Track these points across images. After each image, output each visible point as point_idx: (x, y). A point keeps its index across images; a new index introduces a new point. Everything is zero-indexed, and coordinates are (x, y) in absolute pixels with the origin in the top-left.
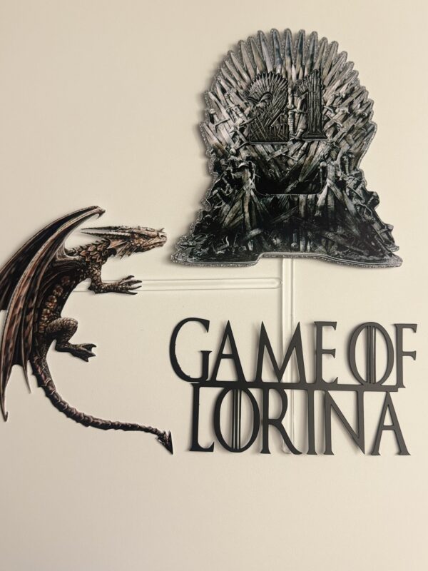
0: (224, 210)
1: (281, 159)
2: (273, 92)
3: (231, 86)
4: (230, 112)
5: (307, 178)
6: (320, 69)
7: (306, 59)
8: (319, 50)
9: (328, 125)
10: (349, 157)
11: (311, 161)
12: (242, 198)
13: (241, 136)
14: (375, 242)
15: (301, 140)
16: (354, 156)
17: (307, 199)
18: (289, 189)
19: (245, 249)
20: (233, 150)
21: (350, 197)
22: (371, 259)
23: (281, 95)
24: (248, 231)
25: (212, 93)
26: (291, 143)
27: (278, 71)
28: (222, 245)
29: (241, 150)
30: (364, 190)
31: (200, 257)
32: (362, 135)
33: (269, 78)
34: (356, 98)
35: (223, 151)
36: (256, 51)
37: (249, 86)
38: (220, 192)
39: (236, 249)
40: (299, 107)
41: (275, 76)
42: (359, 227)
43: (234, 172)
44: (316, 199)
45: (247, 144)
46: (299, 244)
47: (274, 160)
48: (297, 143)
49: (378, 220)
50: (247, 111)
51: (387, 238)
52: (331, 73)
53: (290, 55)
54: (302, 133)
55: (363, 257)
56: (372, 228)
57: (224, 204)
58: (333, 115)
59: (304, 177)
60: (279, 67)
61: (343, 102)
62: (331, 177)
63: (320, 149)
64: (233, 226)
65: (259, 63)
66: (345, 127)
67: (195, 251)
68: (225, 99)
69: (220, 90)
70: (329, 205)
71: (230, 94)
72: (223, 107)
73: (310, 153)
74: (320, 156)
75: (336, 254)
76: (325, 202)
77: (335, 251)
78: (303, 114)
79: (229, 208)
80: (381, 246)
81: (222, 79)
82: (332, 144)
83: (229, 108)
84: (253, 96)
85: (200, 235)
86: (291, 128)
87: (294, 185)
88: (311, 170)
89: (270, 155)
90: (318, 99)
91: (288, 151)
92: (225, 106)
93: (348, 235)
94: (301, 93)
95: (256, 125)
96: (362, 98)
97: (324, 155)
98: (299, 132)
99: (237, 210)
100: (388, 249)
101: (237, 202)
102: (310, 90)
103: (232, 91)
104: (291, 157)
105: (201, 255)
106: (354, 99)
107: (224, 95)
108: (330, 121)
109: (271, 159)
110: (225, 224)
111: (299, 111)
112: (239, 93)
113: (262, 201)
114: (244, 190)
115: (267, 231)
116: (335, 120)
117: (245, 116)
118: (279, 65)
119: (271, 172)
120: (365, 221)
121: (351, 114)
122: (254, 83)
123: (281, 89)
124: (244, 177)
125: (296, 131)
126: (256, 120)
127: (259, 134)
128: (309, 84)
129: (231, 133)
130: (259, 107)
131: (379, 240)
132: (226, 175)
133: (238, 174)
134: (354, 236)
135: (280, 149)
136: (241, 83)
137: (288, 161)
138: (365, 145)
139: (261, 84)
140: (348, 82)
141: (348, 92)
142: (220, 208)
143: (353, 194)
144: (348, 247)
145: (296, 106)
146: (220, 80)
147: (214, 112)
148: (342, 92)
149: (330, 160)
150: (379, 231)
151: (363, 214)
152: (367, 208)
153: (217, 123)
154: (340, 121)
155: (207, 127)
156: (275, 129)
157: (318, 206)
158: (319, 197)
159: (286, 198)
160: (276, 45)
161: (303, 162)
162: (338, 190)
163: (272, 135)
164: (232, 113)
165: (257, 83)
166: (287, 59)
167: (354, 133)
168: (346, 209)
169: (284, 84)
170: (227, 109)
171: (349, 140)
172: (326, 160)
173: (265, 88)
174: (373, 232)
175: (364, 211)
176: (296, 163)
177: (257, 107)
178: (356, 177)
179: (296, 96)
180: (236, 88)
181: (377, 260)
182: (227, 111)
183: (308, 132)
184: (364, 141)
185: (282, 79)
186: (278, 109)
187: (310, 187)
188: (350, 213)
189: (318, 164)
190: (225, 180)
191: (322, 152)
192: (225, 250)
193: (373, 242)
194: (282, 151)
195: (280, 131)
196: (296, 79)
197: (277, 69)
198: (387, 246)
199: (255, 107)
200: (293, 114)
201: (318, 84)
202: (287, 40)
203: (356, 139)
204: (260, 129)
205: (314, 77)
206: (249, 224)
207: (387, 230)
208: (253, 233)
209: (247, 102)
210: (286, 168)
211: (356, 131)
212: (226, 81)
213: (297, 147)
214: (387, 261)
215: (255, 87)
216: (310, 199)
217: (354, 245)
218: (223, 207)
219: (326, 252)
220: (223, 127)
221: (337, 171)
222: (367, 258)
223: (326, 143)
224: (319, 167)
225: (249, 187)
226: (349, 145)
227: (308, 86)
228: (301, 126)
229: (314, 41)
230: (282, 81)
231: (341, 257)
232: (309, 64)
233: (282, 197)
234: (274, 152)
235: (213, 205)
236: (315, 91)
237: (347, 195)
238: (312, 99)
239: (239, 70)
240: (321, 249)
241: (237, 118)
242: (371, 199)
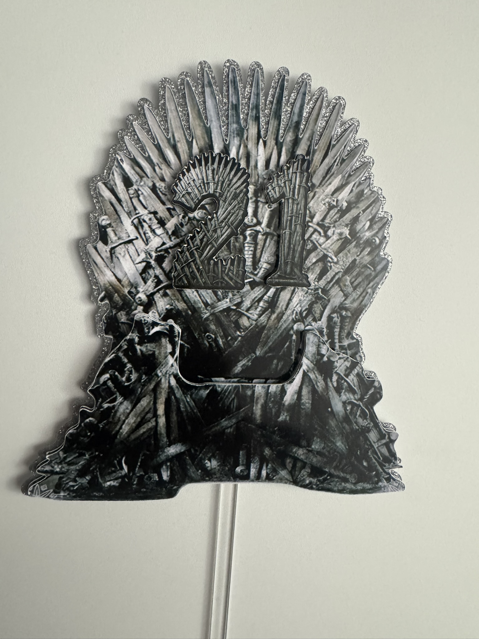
0: (121, 409)
1: (228, 316)
2: (221, 195)
3: (142, 174)
4: (139, 225)
5: (271, 350)
6: (308, 153)
7: (286, 130)
8: (310, 113)
9: (313, 258)
10: (341, 316)
11: (279, 322)
12: (155, 391)
13: (158, 271)
14: (368, 460)
15: (265, 282)
16: (349, 314)
17: (267, 393)
18: (238, 368)
19: (157, 478)
20: (142, 296)
21: (338, 390)
22: (359, 488)
23: (235, 203)
24: (162, 448)
25: (105, 184)
26: (248, 287)
27: (233, 153)
28: (114, 472)
29: (157, 297)
30: (360, 376)
31: (73, 491)
32: (367, 277)
33: (216, 165)
34: (364, 211)
35: (123, 297)
36: (195, 105)
37: (176, 178)
38: (113, 378)
39: (141, 478)
40: (265, 222)
41: (227, 162)
42: (346, 437)
43: (140, 343)
44: (283, 392)
45: (169, 287)
46: (248, 468)
47: (216, 317)
48: (257, 289)
49: (376, 424)
50: (170, 225)
51: (387, 454)
52: (327, 160)
54: (268, 272)
55: (348, 486)
56: (367, 439)
57: (120, 399)
58: (322, 240)
59: (266, 348)
60: (236, 141)
61: (341, 217)
62: (309, 355)
63: (295, 300)
64: (136, 439)
65: (198, 132)
66: (341, 263)
67: (65, 483)
68: (131, 198)
69: (121, 180)
70: (303, 403)
71: (139, 190)
72: (126, 214)
73: (278, 307)
74: (295, 312)
75: (307, 482)
76: (297, 397)
77: (306, 478)
78: (273, 235)
79: (130, 408)
80: (376, 466)
81: (124, 157)
82: (317, 292)
83: (138, 217)
84: (183, 199)
85: (75, 453)
86: (249, 262)
87: (248, 361)
88: (278, 335)
89: (208, 308)
90: (301, 212)
91: (242, 302)
92: (130, 212)
93: (329, 452)
94: (272, 199)
95: (186, 256)
96: (373, 210)
97: (301, 310)
98: (263, 269)
99: (143, 410)
100: (386, 470)
101: (145, 396)
102: (288, 195)
103: (145, 183)
104: (246, 313)
105: (76, 489)
106: (360, 213)
107: (128, 190)
108: (316, 251)
109: (209, 316)
110: (122, 436)
111: (266, 230)
112: (158, 189)
113: (189, 396)
114: (158, 376)
115: (197, 448)
116: (325, 249)
117: (167, 233)
118: (235, 139)
119: (209, 337)
120: (357, 428)
121: (353, 240)
122: (186, 173)
123: (236, 189)
124: (160, 353)
125: (257, 267)
126: (187, 247)
127: (191, 273)
128: (287, 183)
129: (139, 265)
130: (194, 217)
131: (374, 457)
132: (126, 347)
133: (149, 348)
134: (338, 452)
135: (227, 297)
136: (161, 169)
137: (240, 319)
138: (370, 295)
139: (200, 177)
140: (354, 181)
141: (353, 199)
142: (114, 407)
143: (343, 384)
144: (327, 470)
145: (261, 221)
146: (122, 160)
147: (108, 222)
148: (343, 199)
149: (311, 319)
150: (376, 444)
151: (355, 417)
152: (362, 408)
153: (114, 243)
154: (333, 251)
155: (94, 251)
156: (220, 265)
157: (284, 405)
158: (287, 389)
159: (232, 390)
160: (234, 96)
161: (266, 322)
162: (320, 378)
163: (214, 277)
164: (142, 227)
165: (192, 176)
166: (250, 127)
167: (355, 273)
168: (329, 409)
169: (242, 180)
170: (132, 219)
171: (345, 285)
172: (305, 320)
173: (206, 185)
174: (367, 444)
175: (358, 411)
176: (254, 323)
177: (189, 219)
178: (350, 350)
179: (262, 202)
180: (151, 177)
181: (368, 489)
182: (132, 222)
183: (278, 273)
184: (369, 288)
185: (238, 170)
186: (229, 227)
187: (274, 366)
188: (334, 416)
189: (290, 326)
190: (123, 357)
191: (299, 305)
192: (120, 480)
193: (367, 461)
194: (230, 301)
195: (229, 270)
196: (265, 169)
197: (230, 147)
198: (385, 466)
199: (187, 218)
200: (254, 235)
201: (303, 184)
202: (255, 87)
203: (356, 284)
204: (192, 263)
205: (297, 170)
206: (165, 435)
207: (388, 440)
208: (170, 452)
209: (171, 207)
210: (235, 332)
211: (358, 270)
212: (132, 163)
213: (256, 295)
214: (383, 489)
215: (188, 182)
216: (272, 393)
217: (336, 468)
218: (119, 406)
219: (292, 480)
220: (124, 251)
221: (322, 344)
222: (354, 486)
223: (307, 289)
224: (292, 332)
225: (167, 371)
226: (345, 295)
227: (284, 188)
228: (266, 258)
229: (304, 94)
230: (239, 174)
231: (314, 487)
232: (290, 141)
233: (226, 388)
234: (217, 303)
235: (100, 400)
236: (296, 197)
237: (333, 386)
238: (290, 212)
239: (158, 143)
240: (283, 475)
241: (152, 237)
242: (370, 392)
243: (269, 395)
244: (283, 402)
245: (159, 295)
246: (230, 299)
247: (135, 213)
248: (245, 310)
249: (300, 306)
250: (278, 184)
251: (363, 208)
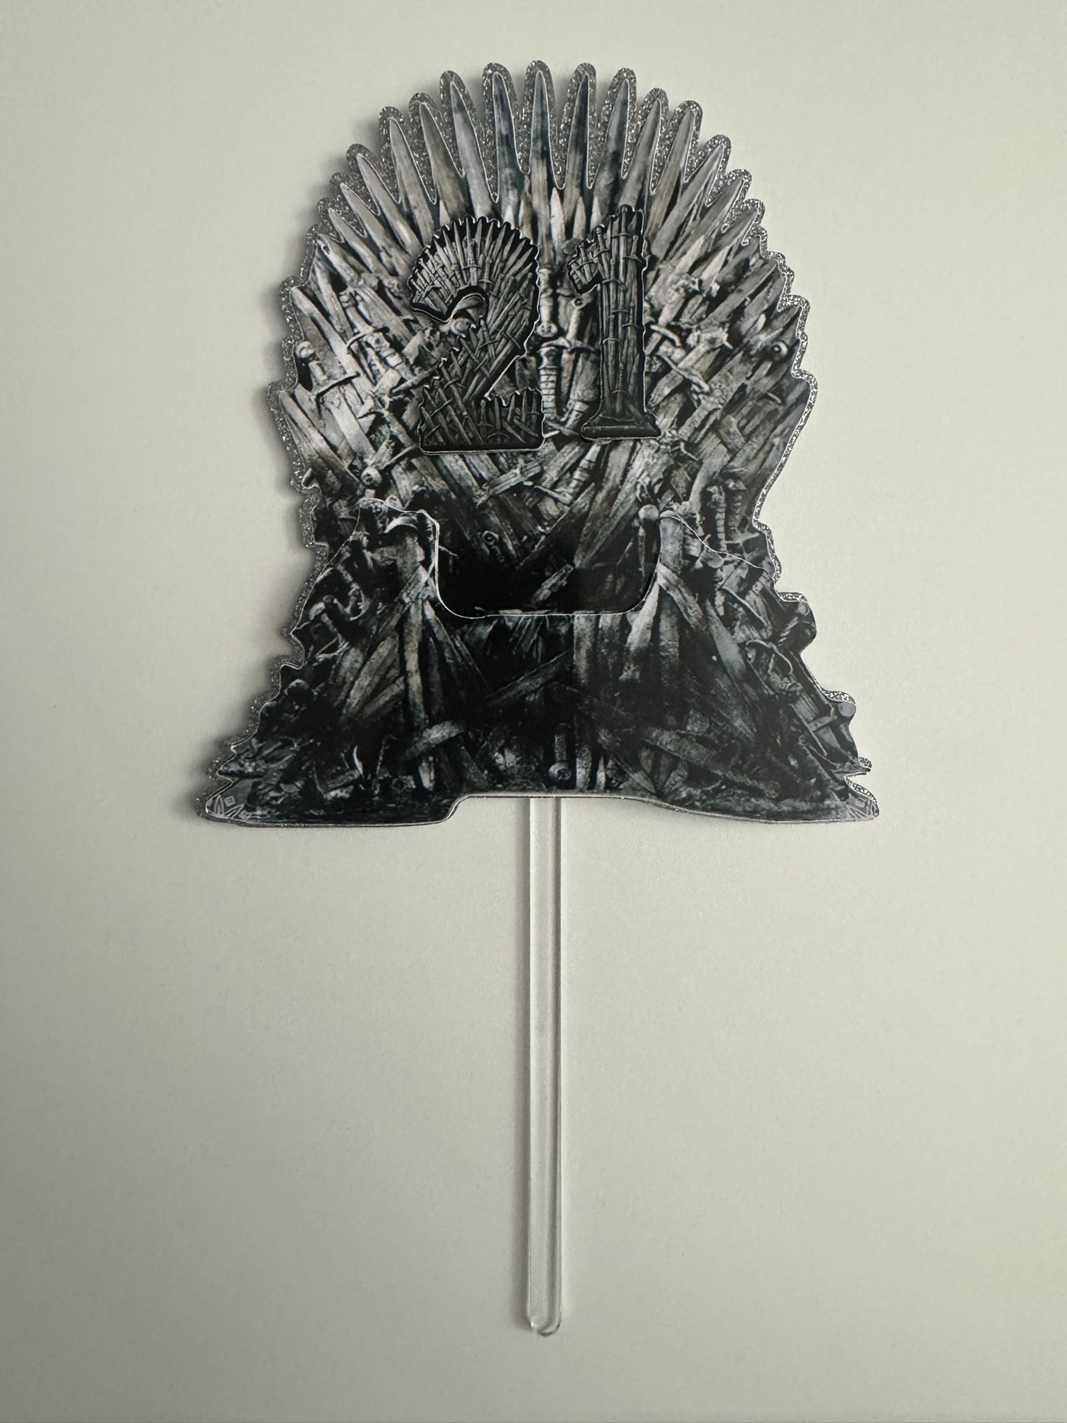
0: (346, 664)
1: (520, 499)
2: (490, 287)
3: (360, 267)
4: (359, 353)
5: (600, 556)
6: (640, 203)
7: (598, 169)
8: (638, 136)
9: (664, 387)
10: (726, 489)
11: (611, 504)
12: (401, 628)
13: (396, 428)
14: (800, 756)
15: (582, 438)
16: (741, 486)
17: (596, 629)
18: (545, 592)
19: (412, 784)
20: (372, 472)
21: (728, 621)
22: (785, 808)
23: (516, 298)
24: (419, 731)
25: (302, 289)
26: (552, 446)
27: (508, 216)
28: (342, 773)
29: (397, 472)
30: (768, 595)
31: (277, 807)
32: (771, 416)
33: (478, 239)
34: (752, 296)
35: (341, 476)
36: (438, 144)
37: (415, 266)
38: (330, 610)
39: (385, 784)
40: (572, 329)
41: (496, 232)
42: (750, 710)
43: (371, 548)
44: (625, 627)
45: (414, 454)
46: (572, 768)
47: (500, 503)
48: (567, 448)
49: (809, 686)
50: (411, 348)
51: (835, 744)
52: (674, 213)
53: (545, 155)
54: (584, 417)
55: (764, 804)
56: (793, 715)
57: (344, 646)
58: (678, 354)
59: (589, 557)
60: (512, 197)
61: (710, 310)
62: (669, 559)
63: (638, 465)
64: (373, 715)
65: (448, 188)
66: (717, 393)
67: (263, 792)
68: (344, 309)
69: (326, 280)
70: (663, 646)
71: (356, 293)
72: (337, 336)
73: (607, 479)
74: (639, 486)
75: (684, 795)
76: (652, 636)
77: (681, 786)
78: (588, 352)
79: (360, 659)
80: (816, 768)
81: (330, 242)
82: (677, 448)
83: (357, 340)
84: (427, 299)
85: (276, 742)
86: (548, 401)
87: (561, 578)
88: (611, 529)
89: (485, 487)
90: (632, 304)
91: (542, 473)
92: (345, 332)
93: (720, 738)
94: (579, 287)
95: (439, 394)
96: (770, 294)
97: (650, 482)
98: (575, 413)
99: (383, 662)
100: (838, 776)
101: (384, 639)
102: (607, 276)
103: (365, 282)
104: (550, 492)
105: (282, 802)
106: (745, 300)
107: (338, 296)
108: (669, 375)
109: (487, 501)
110: (350, 710)
111: (575, 344)
112: (387, 290)
113: (458, 638)
114: (403, 603)
115: (478, 730)
116: (686, 370)
117: (407, 362)
118: (511, 192)
119: (489, 538)
120: (772, 693)
121: (737, 349)
122: (431, 257)
123: (515, 275)
124: (405, 563)
125: (564, 410)
126: (439, 380)
127: (447, 424)
128: (603, 255)
129: (365, 419)
130: (450, 332)
131: (812, 751)
132: (348, 555)
133: (386, 555)
134: (737, 739)
135: (515, 465)
136: (390, 256)
137: (542, 503)
138: (778, 449)
139: (453, 260)
140: (729, 244)
141: (730, 276)
142: (334, 658)
143: (736, 610)
144: (719, 773)
145: (566, 328)
146: (326, 248)
147: (311, 352)
148: (711, 278)
149: (670, 499)
150: (812, 724)
151: (765, 672)
152: (776, 654)
153: (322, 386)
154: (701, 373)
155: (291, 400)
156: (497, 407)
157: (628, 650)
158: (633, 621)
159: (533, 627)
160: (502, 121)
161: (587, 506)
162: (690, 598)
163: (488, 428)
164: (366, 355)
165: (440, 259)
166: (534, 169)
167: (745, 411)
168: (714, 658)
169: (525, 258)
170: (349, 342)
171: (729, 433)
172: (658, 500)
173: (464, 272)
174: (795, 726)
175: (769, 662)
176: (567, 509)
177: (442, 335)
178: (748, 553)
179: (563, 296)
180: (376, 271)
181: (803, 812)
182: (349, 348)
183: (601, 415)
184: (775, 436)
185: (517, 242)
186: (508, 340)
187: (608, 586)
188: (725, 671)
189: (633, 512)
190: (344, 573)
191: (646, 473)
192: (352, 787)
193: (795, 757)
194: (521, 473)
195: (514, 414)
196: (564, 238)
197: (503, 208)
198: (835, 768)
199: (438, 333)
200: (554, 353)
201: (633, 256)
202: (537, 102)
203: (750, 429)
204: (450, 407)
205: (620, 231)
206: (422, 707)
207: (836, 717)
208: (433, 737)
209: (412, 318)
210: (535, 526)
211: (750, 403)
212: (344, 252)
213: (567, 458)
214: (834, 812)
215: (433, 272)
216: (606, 629)
217: (737, 769)
218: (343, 657)
219: (653, 791)
220: (339, 399)
221: (689, 537)
222: (776, 805)
223: (657, 444)
224: (636, 523)
225: (419, 594)
226: (729, 451)
227: (599, 265)
228: (580, 393)
229: (625, 104)
230: (519, 249)
231: (698, 804)
232: (606, 186)
233: (521, 621)
234: (498, 477)
235: (311, 649)
236: (622, 278)
237: (718, 615)
238: (612, 306)
239: (383, 213)
240: (637, 781)
241: (382, 370)
242: (791, 626)
243: (600, 632)
244: (627, 645)
245: (400, 469)
246: (521, 469)
247: (352, 334)
248: (549, 487)
249: (648, 475)
250: (587, 260)
251: (752, 291)
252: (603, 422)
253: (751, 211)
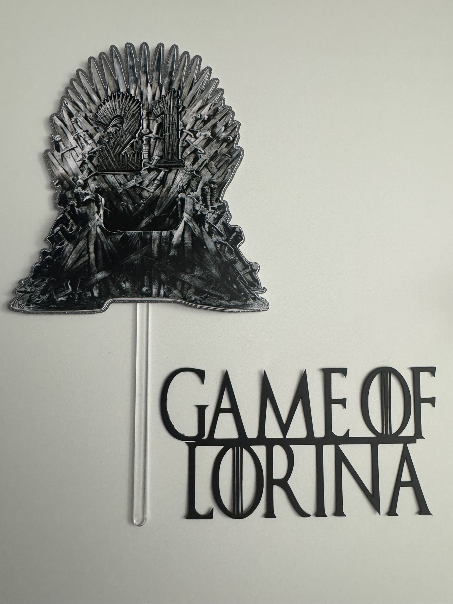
0: (67, 250)
1: (135, 191)
2: (124, 115)
3: (79, 109)
4: (77, 139)
5: (164, 211)
6: (179, 88)
7: (164, 77)
8: (178, 66)
9: (188, 151)
10: (210, 187)
11: (168, 192)
12: (88, 236)
13: (90, 165)
15: (157, 169)
16: (216, 186)
18: (143, 224)
19: (90, 295)
20: (81, 181)
21: (210, 233)
22: (232, 304)
23: (133, 119)
24: (93, 274)
25: (58, 117)
26: (146, 172)
27: (132, 92)
28: (62, 291)
29: (90, 181)
30: (225, 224)
31: (38, 304)
32: (227, 162)
33: (120, 99)
34: (220, 120)
35: (69, 183)
36: (108, 69)
37: (98, 109)
38: (62, 230)
40: (154, 131)
41: (127, 97)
42: (219, 267)
43: (78, 207)
44: (172, 235)
45: (96, 174)
46: (151, 288)
47: (127, 192)
48: (152, 173)
49: (241, 258)
50: (96, 137)
51: (251, 280)
52: (192, 92)
53: (146, 72)
54: (158, 161)
55: (224, 302)
56: (235, 269)
57: (66, 243)
58: (193, 140)
59: (160, 212)
60: (134, 86)
61: (204, 125)
62: (188, 211)
63: (178, 178)
64: (76, 268)
65: (111, 83)
66: (207, 153)
67: (33, 299)
68: (73, 124)
69: (67, 114)
70: (186, 243)
71: (77, 119)
72: (70, 133)
73: (167, 183)
74: (178, 186)
75: (193, 299)
76: (182, 239)
77: (192, 296)
78: (160, 139)
79: (72, 248)
80: (244, 289)
81: (68, 101)
82: (192, 173)
83: (77, 134)
84: (102, 120)
85: (39, 279)
86: (145, 154)
87: (149, 220)
88: (168, 202)
89: (122, 186)
90: (175, 122)
91: (143, 181)
92: (72, 132)
93: (207, 277)
94: (156, 116)
95: (105, 153)
96: (226, 119)
97: (183, 185)
98: (155, 160)
99: (81, 249)
100: (252, 292)
101: (81, 240)
102: (166, 112)
103: (80, 115)
104: (146, 188)
105: (40, 303)
106: (217, 121)
107: (71, 120)
108: (189, 147)
109: (123, 191)
110: (68, 267)
111: (156, 136)
112: (88, 117)
113: (109, 240)
114: (89, 227)
115: (115, 274)
116: (195, 145)
117: (95, 142)
118: (133, 85)
119: (123, 205)
120: (227, 260)
121: (214, 138)
122: (103, 105)
123: (133, 111)
124: (90, 212)
125: (152, 159)
126: (105, 147)
127: (108, 163)
128: (165, 105)
129: (79, 162)
130: (111, 132)
131: (242, 282)
132: (69, 209)
133: (83, 209)
134: (214, 277)
135: (133, 179)
136: (90, 106)
137: (143, 192)
138: (230, 173)
139: (111, 106)
140: (211, 103)
141: (211, 113)
142: (63, 247)
143: (213, 229)
144: (207, 290)
145: (152, 131)
146: (67, 103)
147: (60, 139)
148: (204, 114)
149: (190, 191)
150: (242, 272)
151: (224, 252)
152: (228, 246)
153: (64, 151)
154: (201, 146)
155: (52, 156)
156: (126, 157)
157: (173, 244)
158: (174, 234)
159: (137, 236)
160: (131, 62)
161: (160, 193)
162: (196, 225)
163: (123, 164)
164: (80, 140)
165: (107, 106)
166: (142, 77)
167: (217, 160)
168: (205, 247)
169: (137, 106)
170: (74, 135)
171: (211, 168)
172: (186, 191)
173: (115, 110)
174: (236, 273)
175: (226, 249)
176: (152, 194)
177: (108, 133)
178: (219, 210)
179: (152, 120)
180: (84, 111)
181: (239, 305)
182: (74, 137)
183: (164, 160)
184: (229, 169)
185: (134, 100)
186: (130, 133)
187: (167, 222)
188: (209, 252)
189: (176, 195)
190: (68, 216)
191: (181, 182)
192: (67, 296)
193: (236, 285)
194: (135, 181)
195: (132, 160)
196: (152, 100)
197: (130, 90)
198: (251, 289)
199: (106, 132)
200: (148, 139)
201: (175, 105)
202: (143, 55)
203: (219, 166)
204: (109, 157)
205: (171, 97)
206: (95, 266)
207: (251, 270)
208: (98, 277)
209: (97, 127)
210: (140, 200)
211: (219, 157)
212: (73, 104)
213: (152, 177)
214: (251, 306)
215: (104, 110)
216: (164, 236)
217: (213, 289)
218: (66, 247)
219: (182, 297)
220: (70, 155)
221: (196, 203)
222: (228, 303)
223: (185, 171)
224: (177, 199)
225: (95, 224)
226: (212, 174)
227: (164, 109)
228: (157, 153)
229: (174, 56)
230: (135, 103)
231: (198, 302)
232: (167, 83)
233: (133, 234)
234: (127, 183)
235: (54, 244)
236: (171, 113)
237: (206, 231)
238: (168, 122)
239: (87, 91)
240: (176, 293)
241: (86, 145)
242: (233, 235)
243: (162, 237)
244: (172, 242)
245: (91, 180)
246: (135, 180)
247: (75, 132)
248: (145, 186)
249: (182, 182)
250: (159, 106)
251: (219, 119)
252: (164, 162)
253: (219, 91)
